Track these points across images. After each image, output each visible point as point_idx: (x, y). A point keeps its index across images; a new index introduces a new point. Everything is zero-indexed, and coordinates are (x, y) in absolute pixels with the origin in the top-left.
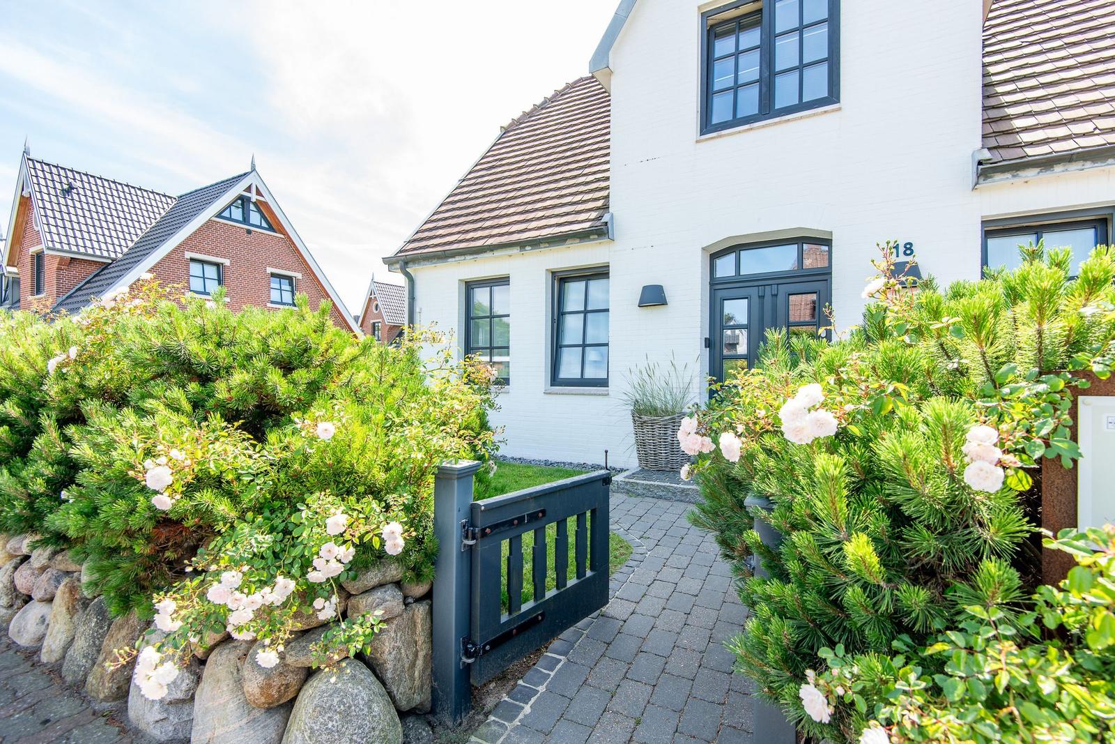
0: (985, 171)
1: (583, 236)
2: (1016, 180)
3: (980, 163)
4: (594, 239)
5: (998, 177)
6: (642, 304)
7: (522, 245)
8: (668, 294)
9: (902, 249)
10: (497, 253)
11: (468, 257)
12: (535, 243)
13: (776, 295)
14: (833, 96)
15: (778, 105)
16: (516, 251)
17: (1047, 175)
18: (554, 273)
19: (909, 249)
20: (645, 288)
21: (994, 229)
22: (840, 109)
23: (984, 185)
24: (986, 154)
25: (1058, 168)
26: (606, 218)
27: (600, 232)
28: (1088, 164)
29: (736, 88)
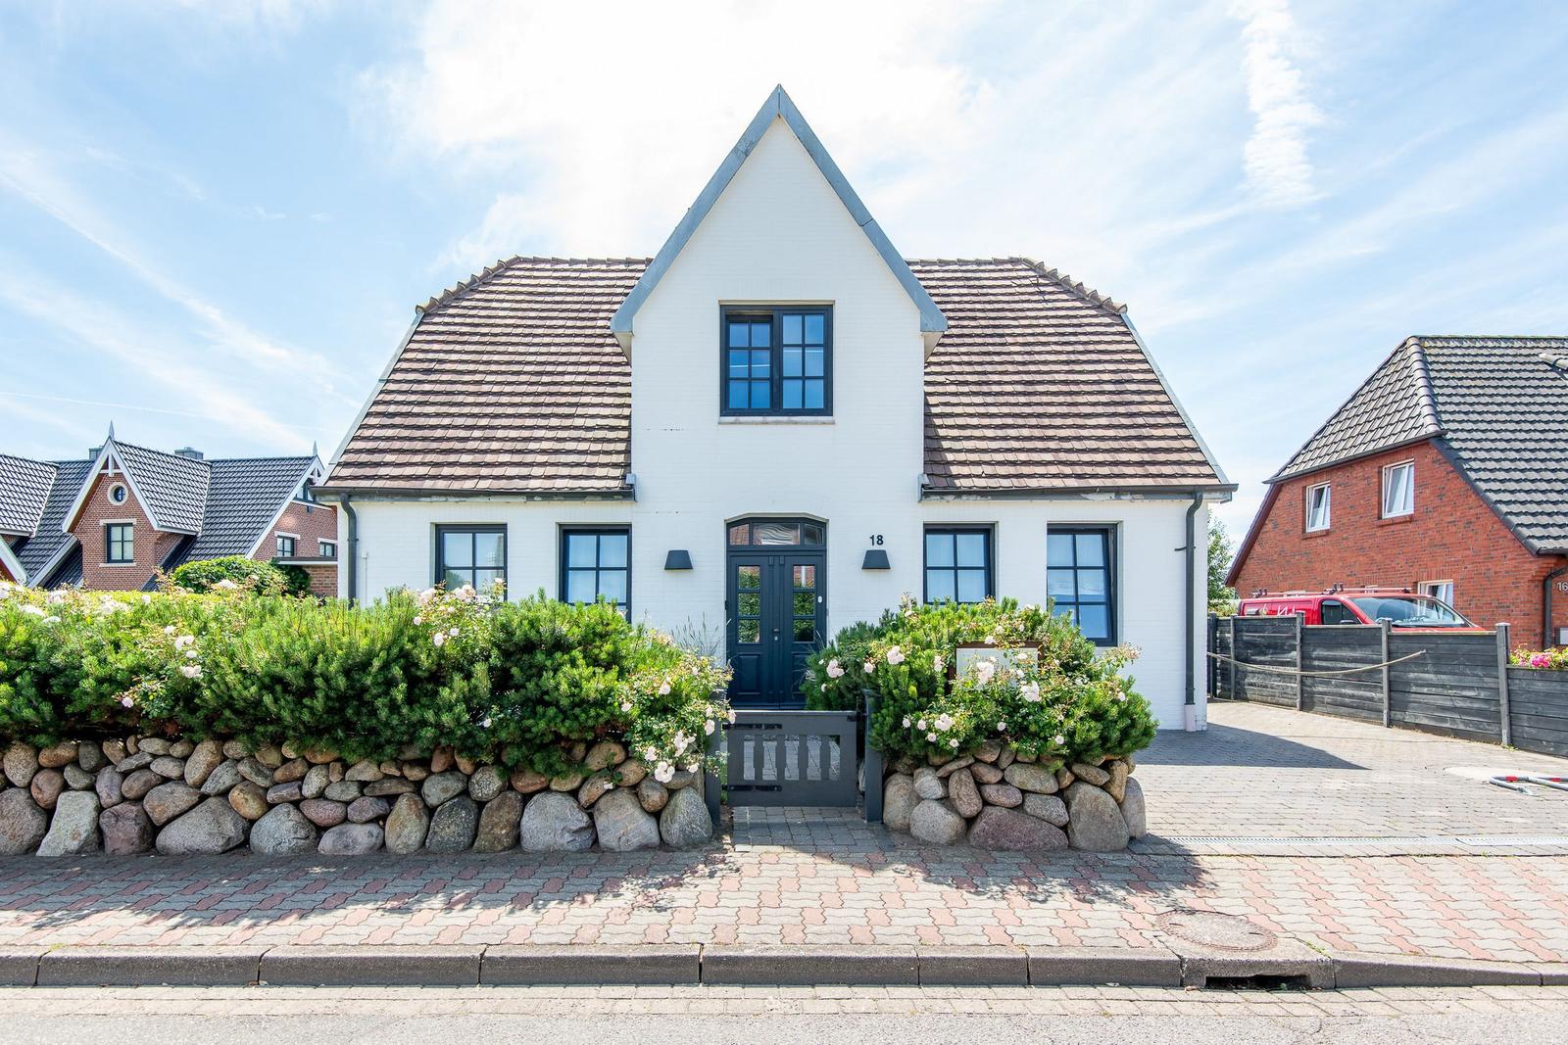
0: (927, 492)
1: (606, 495)
2: (943, 501)
3: (923, 486)
4: (618, 500)
5: (933, 497)
6: (668, 567)
7: (530, 495)
8: (694, 558)
9: (876, 540)
10: (493, 499)
11: (453, 499)
12: (548, 495)
13: (784, 565)
14: (827, 410)
15: (786, 406)
16: (521, 499)
17: (958, 501)
18: (560, 525)
19: (880, 540)
20: (670, 552)
21: (930, 529)
22: (833, 423)
23: (925, 501)
24: (926, 481)
25: (964, 497)
26: (629, 480)
27: (627, 493)
28: (979, 498)
29: (750, 380)
